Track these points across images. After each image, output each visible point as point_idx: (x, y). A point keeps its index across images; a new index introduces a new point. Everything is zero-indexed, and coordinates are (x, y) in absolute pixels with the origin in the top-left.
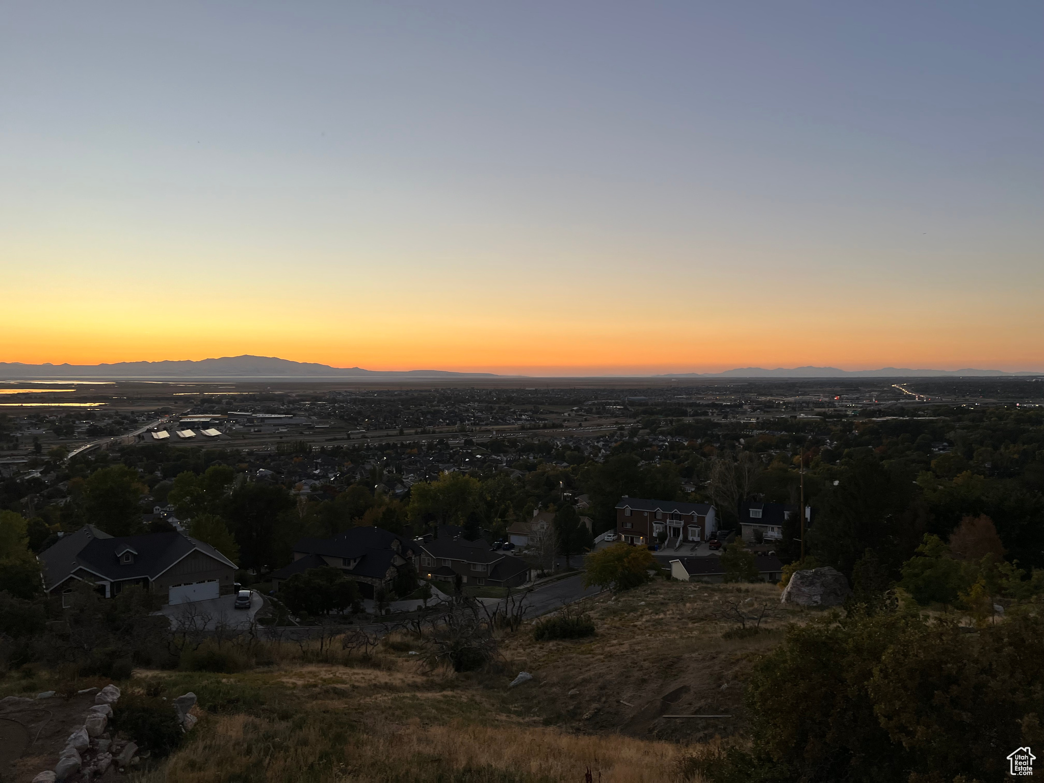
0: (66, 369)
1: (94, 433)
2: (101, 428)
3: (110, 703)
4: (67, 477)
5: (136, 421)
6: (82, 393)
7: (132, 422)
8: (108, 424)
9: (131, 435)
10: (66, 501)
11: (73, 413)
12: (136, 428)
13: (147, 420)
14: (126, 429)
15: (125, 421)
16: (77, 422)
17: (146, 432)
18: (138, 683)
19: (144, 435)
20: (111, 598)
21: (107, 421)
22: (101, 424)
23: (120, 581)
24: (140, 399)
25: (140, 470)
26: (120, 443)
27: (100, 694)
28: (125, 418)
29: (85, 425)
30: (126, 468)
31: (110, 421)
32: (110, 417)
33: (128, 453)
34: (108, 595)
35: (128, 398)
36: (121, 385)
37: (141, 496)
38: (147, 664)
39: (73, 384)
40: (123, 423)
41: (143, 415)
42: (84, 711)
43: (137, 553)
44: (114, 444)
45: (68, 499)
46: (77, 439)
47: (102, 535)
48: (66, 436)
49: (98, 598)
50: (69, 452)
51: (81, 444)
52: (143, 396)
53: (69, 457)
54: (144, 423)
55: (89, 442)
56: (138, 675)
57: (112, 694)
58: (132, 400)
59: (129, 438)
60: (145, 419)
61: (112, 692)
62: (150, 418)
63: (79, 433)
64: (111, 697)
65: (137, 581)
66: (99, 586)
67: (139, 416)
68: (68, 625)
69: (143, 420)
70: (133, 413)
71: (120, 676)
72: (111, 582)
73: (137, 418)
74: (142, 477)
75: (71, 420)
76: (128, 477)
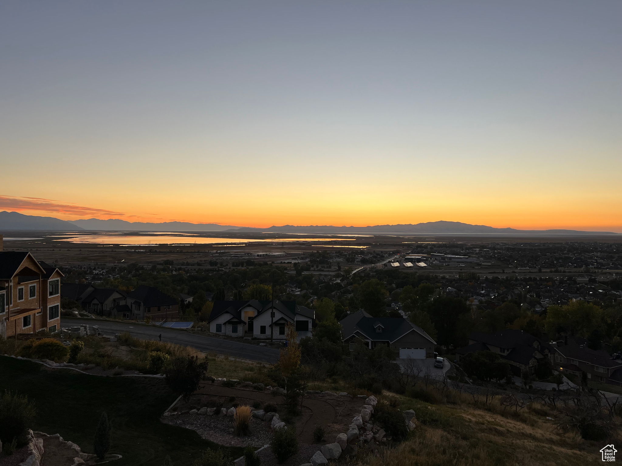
0: (352, 229)
1: (364, 262)
2: (367, 259)
3: (372, 405)
4: (351, 284)
5: (383, 257)
6: (359, 241)
7: (381, 257)
8: (370, 258)
9: (381, 264)
10: (351, 296)
11: (354, 251)
12: (383, 260)
13: (389, 256)
14: (379, 261)
15: (378, 256)
16: (356, 256)
17: (388, 263)
18: (385, 397)
19: (387, 264)
20: (371, 349)
21: (370, 256)
22: (367, 257)
23: (376, 341)
24: (385, 245)
25: (385, 283)
26: (375, 268)
27: (367, 399)
28: (378, 254)
29: (359, 257)
30: (379, 281)
31: (371, 256)
32: (371, 254)
33: (379, 273)
34: (370, 347)
35: (380, 244)
36: (377, 237)
37: (386, 297)
38: (389, 389)
39: (355, 237)
40: (377, 257)
41: (387, 253)
42: (360, 406)
43: (384, 328)
44: (372, 268)
45: (352, 295)
46: (356, 264)
47: (368, 315)
48: (351, 263)
49: (366, 349)
50: (353, 271)
51: (358, 267)
52: (387, 243)
53: (353, 273)
54: (387, 258)
55: (361, 266)
56: (385, 394)
57: (374, 401)
58: (381, 245)
59: (380, 265)
60: (388, 256)
61: (373, 400)
62: (391, 255)
63: (357, 261)
64: (373, 402)
65: (384, 343)
66: (367, 342)
67: (385, 254)
68: (353, 360)
69: (387, 256)
70: (382, 252)
71: (377, 392)
72: (371, 341)
73: (384, 255)
74: (386, 287)
75: (354, 254)
76: (379, 286)
